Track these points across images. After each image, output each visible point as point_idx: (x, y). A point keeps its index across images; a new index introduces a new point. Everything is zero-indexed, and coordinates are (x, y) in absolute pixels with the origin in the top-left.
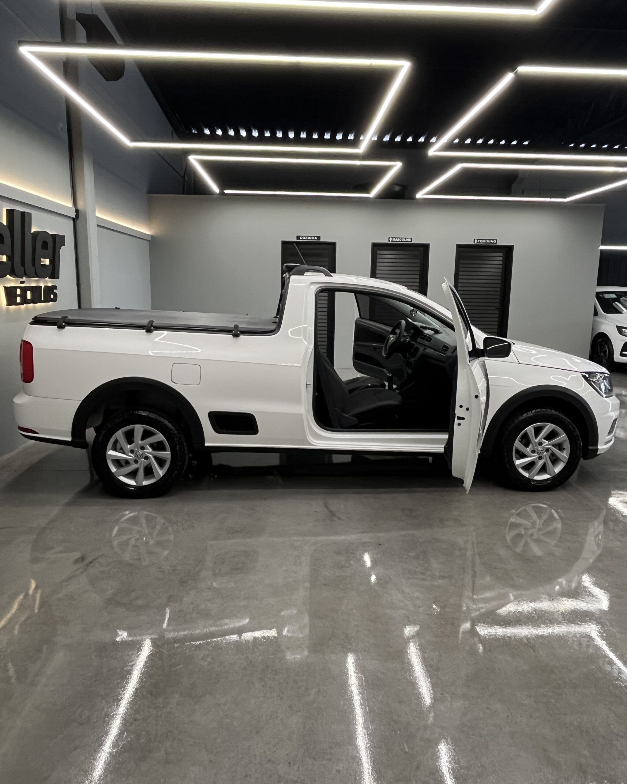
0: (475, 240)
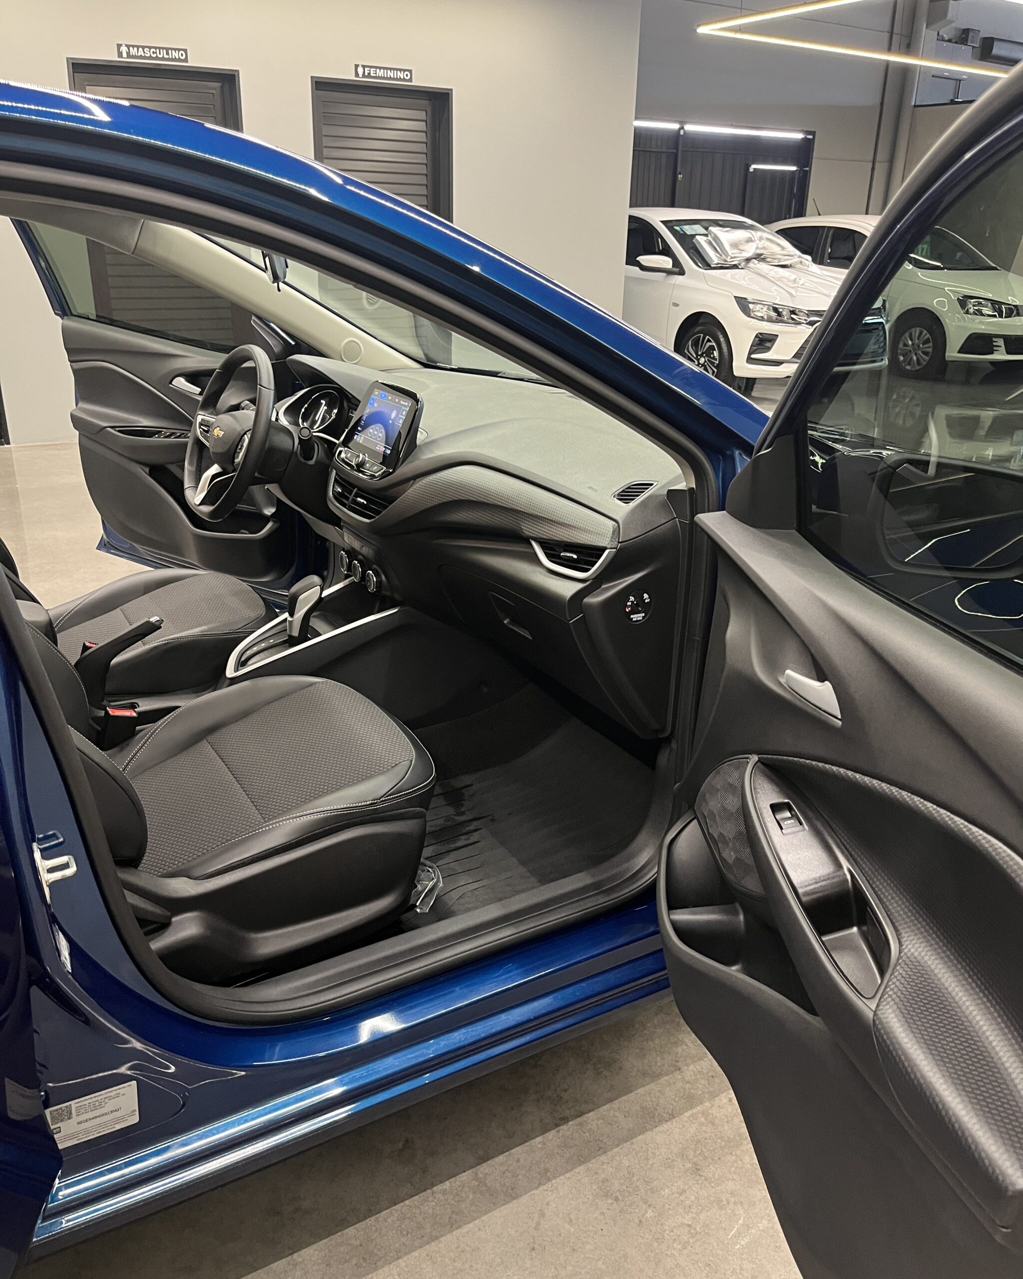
0: (357, 66)
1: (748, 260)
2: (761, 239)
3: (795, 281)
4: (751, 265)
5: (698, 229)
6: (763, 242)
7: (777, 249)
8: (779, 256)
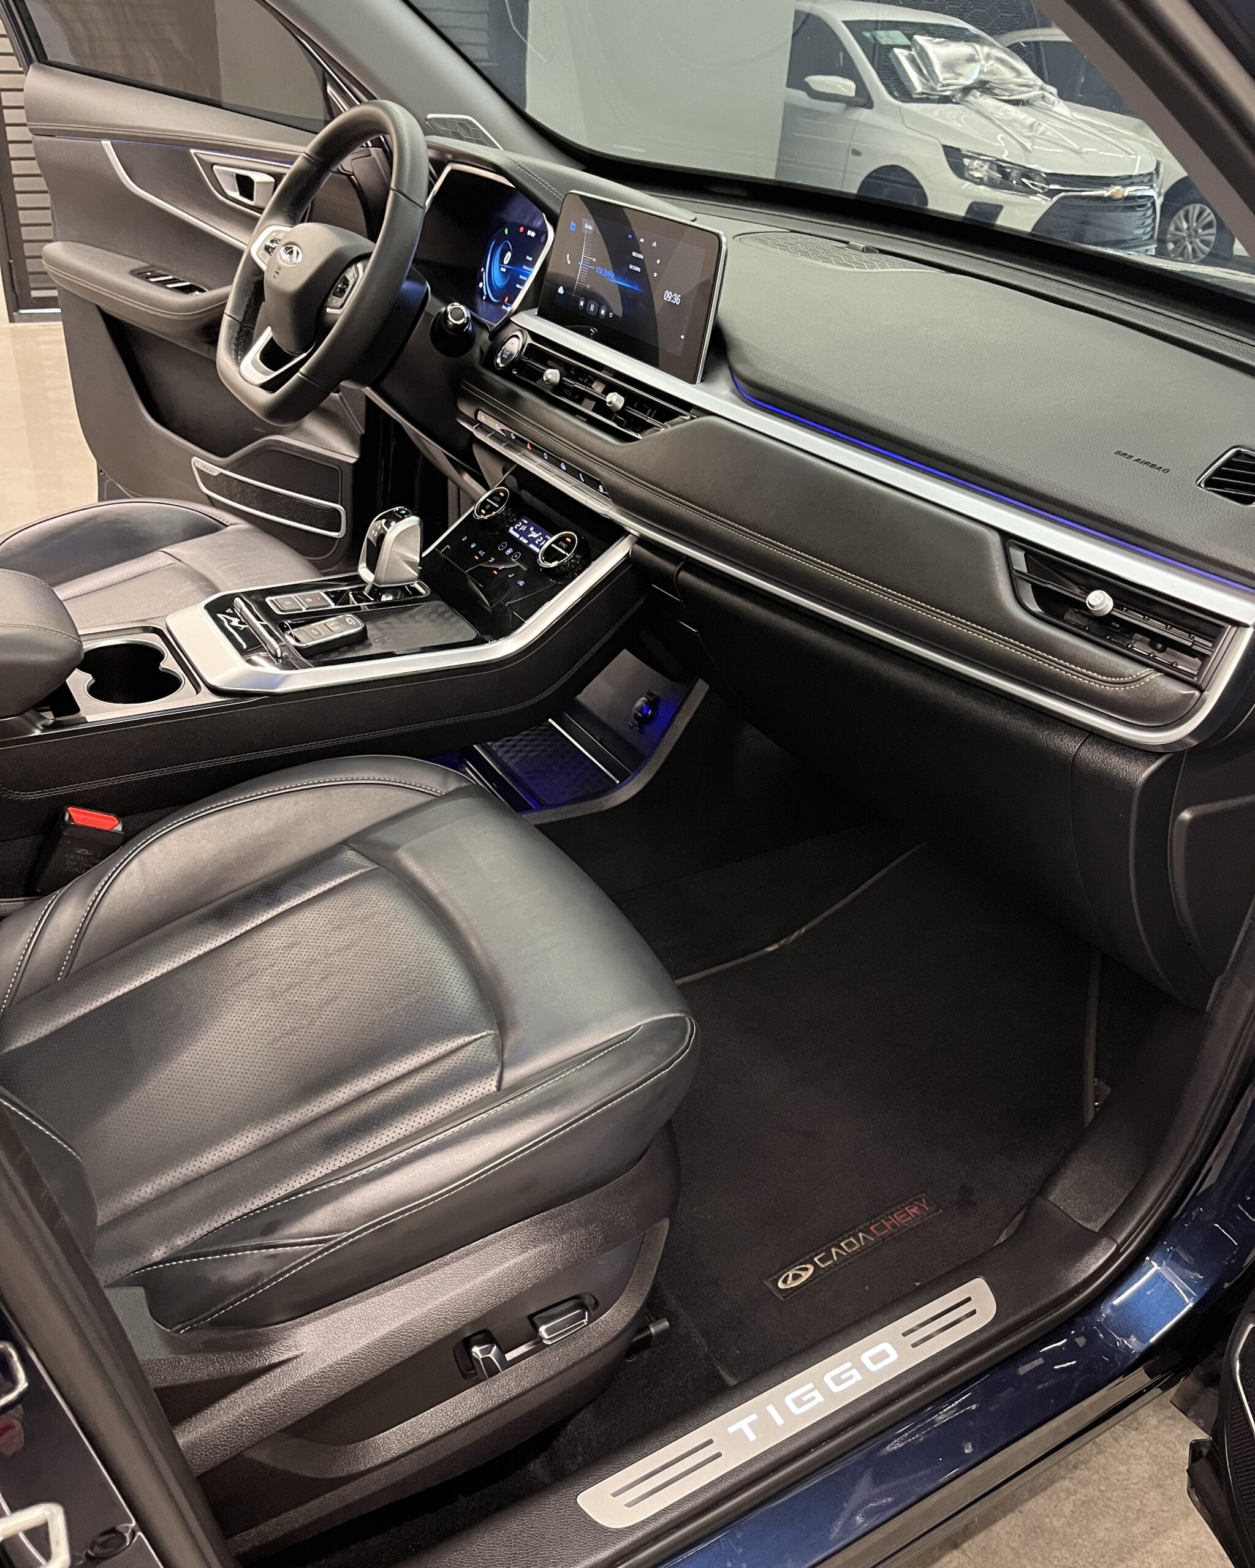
1: (966, 90)
2: (988, 57)
3: (1032, 126)
4: (970, 98)
5: (898, 37)
6: (992, 62)
7: (1009, 75)
8: (1013, 86)
